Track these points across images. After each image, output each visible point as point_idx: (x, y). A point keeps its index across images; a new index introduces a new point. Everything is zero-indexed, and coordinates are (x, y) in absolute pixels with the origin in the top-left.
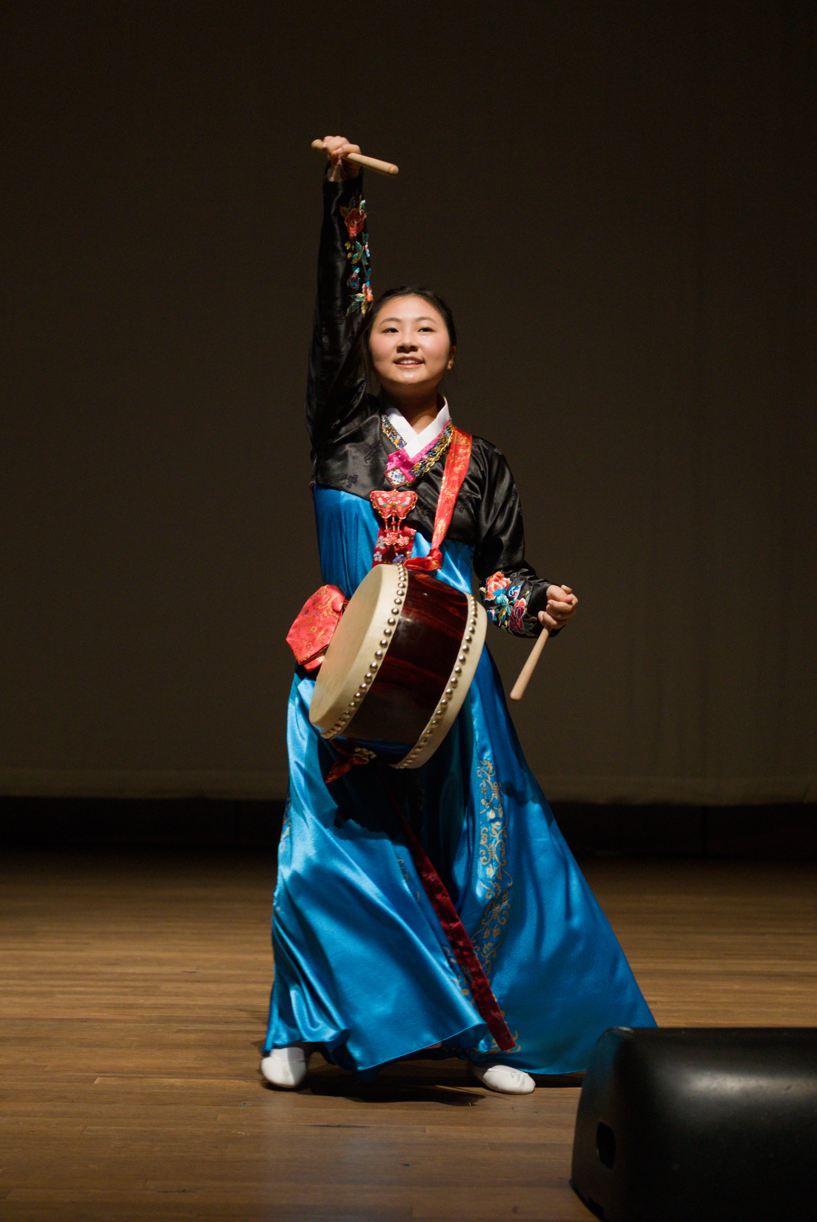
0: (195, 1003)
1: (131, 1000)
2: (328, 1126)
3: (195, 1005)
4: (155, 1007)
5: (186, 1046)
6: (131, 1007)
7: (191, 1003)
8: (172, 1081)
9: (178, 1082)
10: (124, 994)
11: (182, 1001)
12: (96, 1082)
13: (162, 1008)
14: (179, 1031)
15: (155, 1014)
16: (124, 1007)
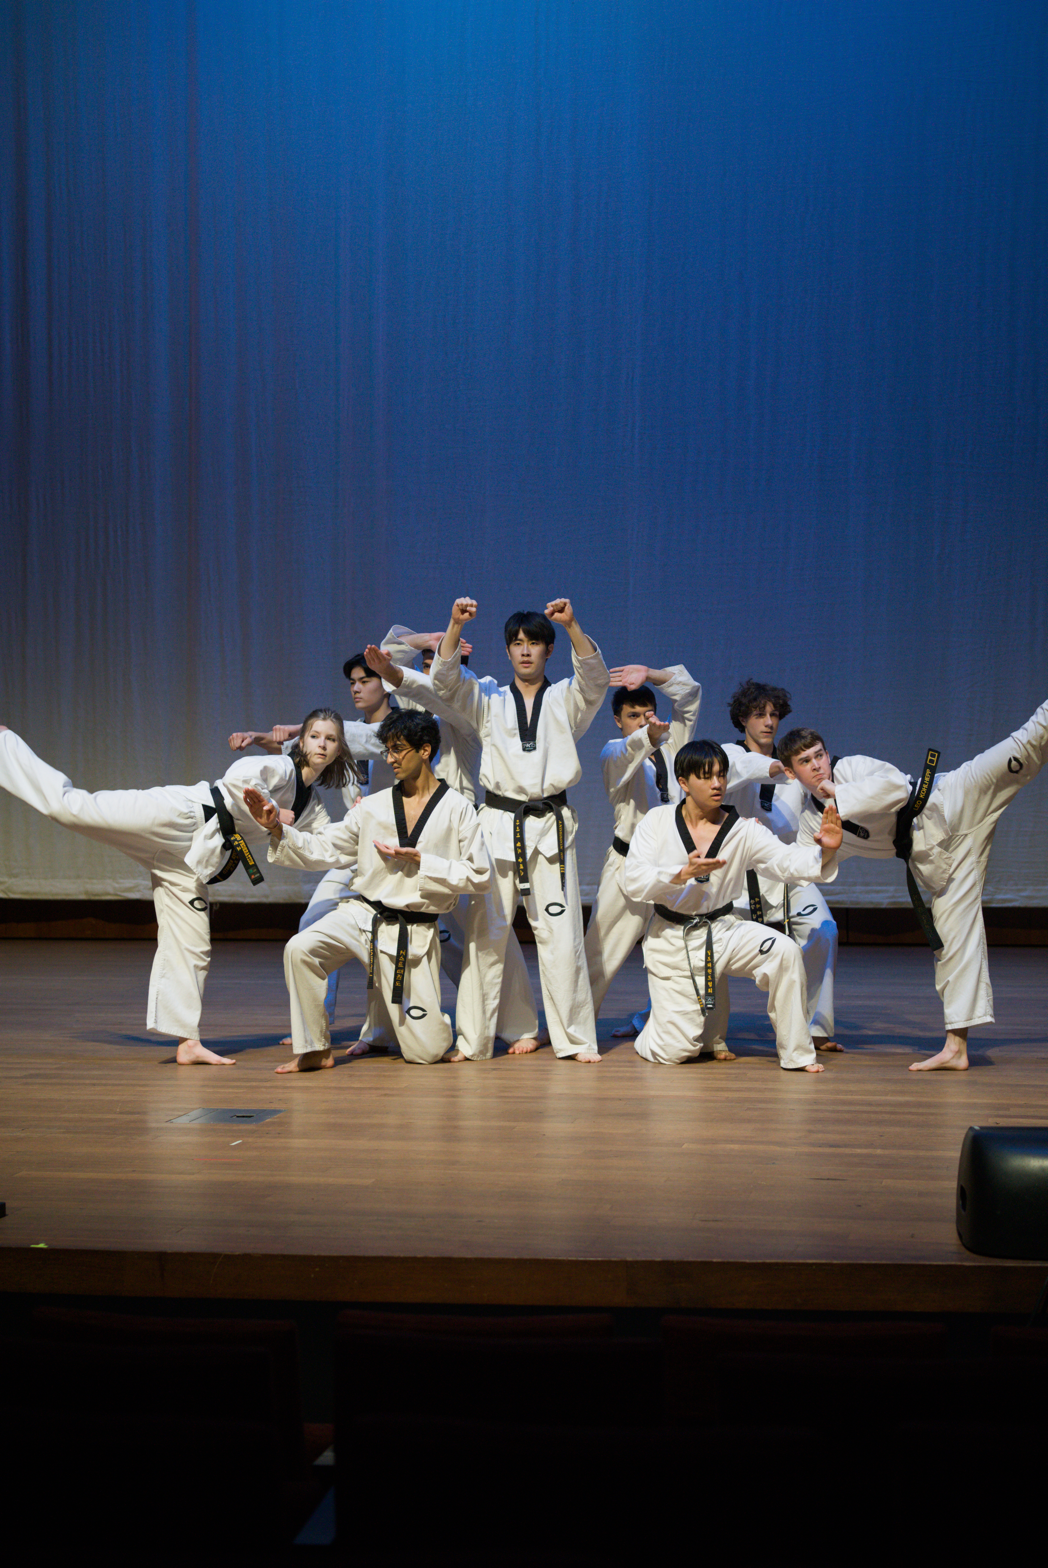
0: (767, 1087)
1: (723, 1084)
2: (821, 1179)
3: (765, 1089)
4: (738, 1090)
5: (749, 1121)
6: (722, 1089)
7: (764, 1087)
8: (732, 1146)
9: (736, 1147)
10: (721, 1080)
11: (757, 1085)
12: (684, 1147)
13: (742, 1091)
14: (748, 1109)
15: (736, 1095)
16: (717, 1090)
